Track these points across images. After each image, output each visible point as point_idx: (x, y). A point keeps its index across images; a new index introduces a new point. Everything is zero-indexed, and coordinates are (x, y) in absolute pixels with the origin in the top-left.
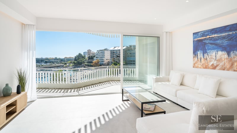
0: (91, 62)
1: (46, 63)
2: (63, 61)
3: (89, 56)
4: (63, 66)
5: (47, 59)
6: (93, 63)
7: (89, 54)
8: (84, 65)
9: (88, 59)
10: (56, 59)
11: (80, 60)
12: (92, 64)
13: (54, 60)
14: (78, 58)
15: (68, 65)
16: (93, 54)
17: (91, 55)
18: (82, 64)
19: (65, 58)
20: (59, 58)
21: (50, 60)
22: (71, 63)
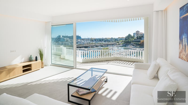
0: (140, 42)
1: (105, 42)
2: (117, 40)
3: (137, 36)
4: (116, 44)
5: (106, 39)
6: (141, 42)
7: (138, 35)
8: (133, 43)
9: (136, 39)
10: (112, 39)
11: (130, 40)
12: (139, 43)
13: (111, 39)
14: (128, 38)
15: (120, 43)
16: (141, 34)
17: (140, 35)
18: (131, 43)
19: (118, 38)
20: (114, 38)
21: (108, 39)
22: (122, 42)
